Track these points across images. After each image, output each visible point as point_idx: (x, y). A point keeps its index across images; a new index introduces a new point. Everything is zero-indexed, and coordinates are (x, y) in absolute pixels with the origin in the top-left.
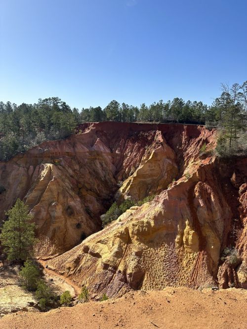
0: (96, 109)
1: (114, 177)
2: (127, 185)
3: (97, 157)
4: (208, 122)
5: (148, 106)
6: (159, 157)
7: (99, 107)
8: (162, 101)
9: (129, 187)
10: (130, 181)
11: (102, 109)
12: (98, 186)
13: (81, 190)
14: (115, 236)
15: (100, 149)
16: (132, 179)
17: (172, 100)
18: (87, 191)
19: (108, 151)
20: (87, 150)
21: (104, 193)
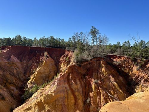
0: (8, 39)
1: (24, 75)
2: (33, 78)
3: (13, 65)
4: (67, 47)
5: (38, 39)
6: (47, 64)
7: (10, 38)
8: (44, 37)
9: (34, 79)
10: (34, 76)
11: (12, 39)
12: (16, 80)
13: (6, 84)
14: (35, 105)
15: (14, 60)
16: (35, 75)
17: (49, 37)
18: (10, 84)
19: (19, 61)
20: (6, 61)
21: (20, 84)
